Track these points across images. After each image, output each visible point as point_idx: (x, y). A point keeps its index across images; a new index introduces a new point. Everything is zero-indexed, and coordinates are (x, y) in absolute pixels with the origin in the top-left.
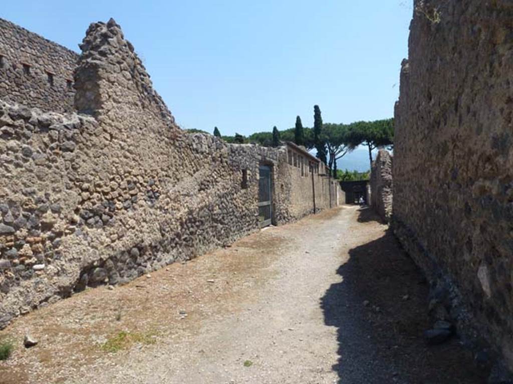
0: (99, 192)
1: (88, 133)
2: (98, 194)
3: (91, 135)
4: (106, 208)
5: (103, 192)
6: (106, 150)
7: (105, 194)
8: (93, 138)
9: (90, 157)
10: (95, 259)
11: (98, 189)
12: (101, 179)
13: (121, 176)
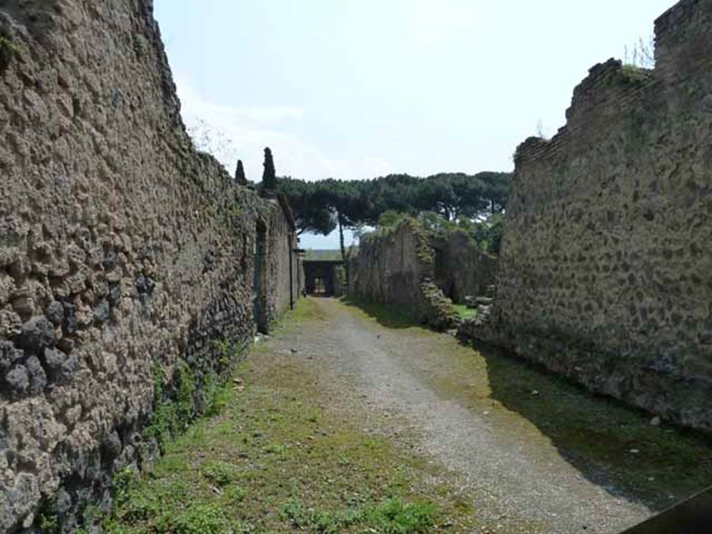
0: (40, 278)
1: (21, 75)
2: (37, 284)
3: (27, 82)
4: (56, 325)
5: (51, 276)
6: (62, 146)
7: (56, 280)
8: (32, 94)
9: (23, 156)
10: (25, 508)
11: (42, 268)
12: (47, 235)
13: (90, 228)
